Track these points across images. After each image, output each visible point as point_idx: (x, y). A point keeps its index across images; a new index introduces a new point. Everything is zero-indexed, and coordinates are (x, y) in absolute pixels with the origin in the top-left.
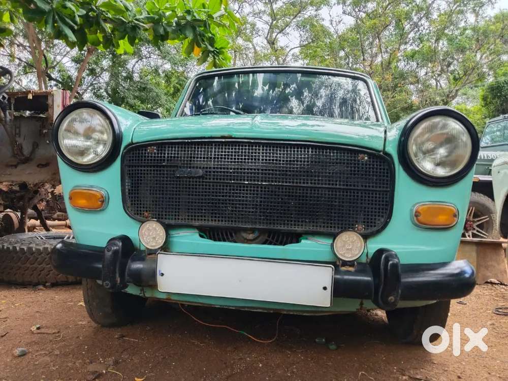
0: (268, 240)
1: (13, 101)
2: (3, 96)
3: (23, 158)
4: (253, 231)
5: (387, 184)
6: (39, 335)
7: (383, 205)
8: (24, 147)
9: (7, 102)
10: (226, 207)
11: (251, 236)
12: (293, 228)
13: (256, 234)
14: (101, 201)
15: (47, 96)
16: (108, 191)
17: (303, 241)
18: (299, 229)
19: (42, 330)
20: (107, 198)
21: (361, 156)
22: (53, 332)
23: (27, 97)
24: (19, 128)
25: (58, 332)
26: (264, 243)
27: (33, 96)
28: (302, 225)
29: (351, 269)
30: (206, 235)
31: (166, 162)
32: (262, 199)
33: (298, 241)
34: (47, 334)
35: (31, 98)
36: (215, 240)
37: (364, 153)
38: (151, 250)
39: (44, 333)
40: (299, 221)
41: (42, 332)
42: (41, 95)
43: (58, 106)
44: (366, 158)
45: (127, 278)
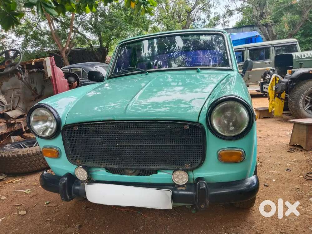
0: (140, 173)
1: (25, 67)
2: (19, 67)
3: (38, 96)
4: (132, 169)
5: (201, 141)
6: (48, 208)
7: (199, 152)
8: (37, 89)
9: (21, 70)
10: (116, 158)
11: (131, 172)
12: (152, 167)
13: (134, 170)
14: (57, 154)
15: (42, 62)
16: (61, 149)
17: (159, 173)
18: (154, 168)
19: (49, 205)
20: (60, 152)
21: (185, 126)
22: (55, 205)
23: (32, 64)
24: (33, 78)
25: (57, 205)
26: (138, 175)
27: (35, 63)
28: (156, 166)
29: (183, 188)
30: (109, 171)
31: (83, 134)
32: (134, 153)
33: (157, 173)
34: (52, 207)
35: (34, 64)
36: (114, 174)
37: (187, 125)
38: (82, 181)
39: (50, 207)
40: (154, 164)
41: (49, 206)
42: (39, 61)
43: (49, 67)
44: (188, 127)
45: (73, 195)
